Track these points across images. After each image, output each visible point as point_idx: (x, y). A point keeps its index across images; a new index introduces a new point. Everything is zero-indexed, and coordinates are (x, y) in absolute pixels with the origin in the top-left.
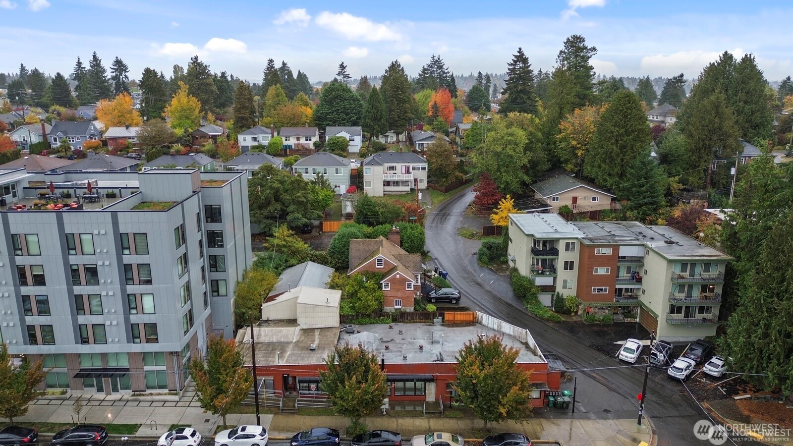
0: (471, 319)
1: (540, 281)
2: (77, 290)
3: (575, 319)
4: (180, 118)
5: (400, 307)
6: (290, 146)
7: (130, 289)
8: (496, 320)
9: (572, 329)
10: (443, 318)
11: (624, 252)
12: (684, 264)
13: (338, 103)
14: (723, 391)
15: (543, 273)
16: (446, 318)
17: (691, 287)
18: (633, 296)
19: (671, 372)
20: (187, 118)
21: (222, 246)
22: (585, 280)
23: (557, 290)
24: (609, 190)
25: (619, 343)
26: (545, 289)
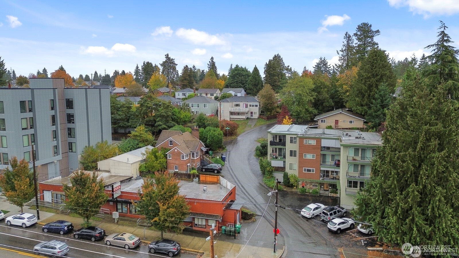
0: (216, 180)
3: (296, 190)
5: (178, 171)
10: (199, 179)
11: (325, 143)
12: (356, 150)
13: (238, 78)
14: (364, 243)
15: (276, 158)
16: (201, 179)
17: (363, 166)
18: (336, 177)
21: (73, 123)
23: (286, 171)
26: (278, 169)
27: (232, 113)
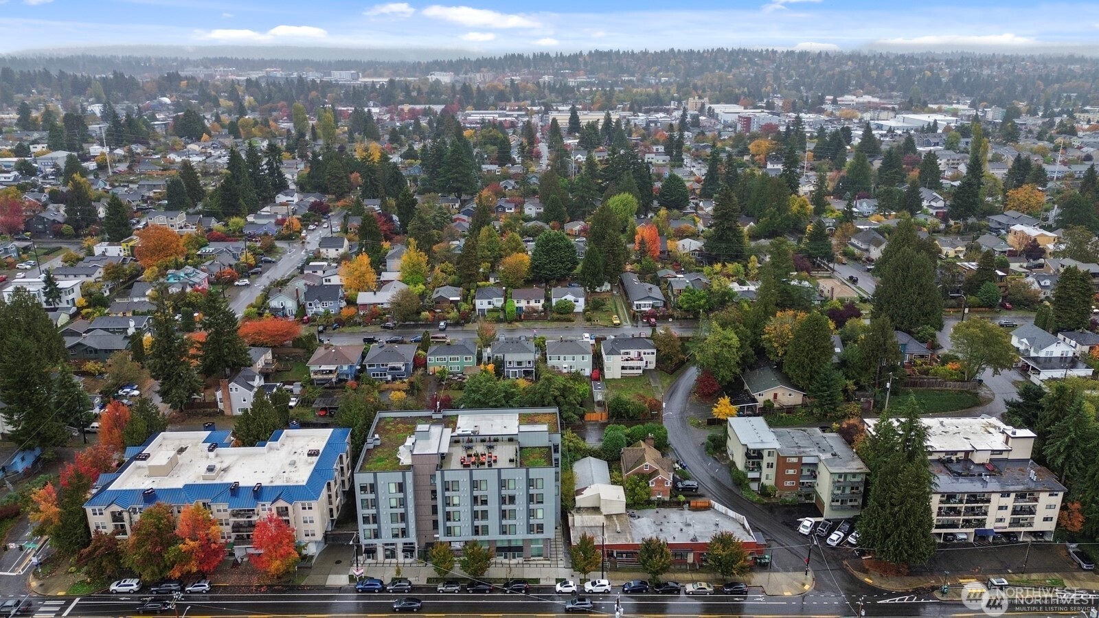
0: (707, 505)
1: (751, 475)
2: (504, 507)
3: (773, 500)
4: (411, 274)
5: (661, 497)
6: (521, 308)
7: (532, 506)
8: (724, 508)
9: (771, 508)
10: (690, 505)
11: (805, 460)
12: (840, 475)
13: (554, 253)
14: (857, 553)
15: (753, 470)
17: (844, 488)
18: (811, 486)
19: (828, 541)
20: (417, 273)
22: (780, 476)
23: (762, 481)
24: (802, 390)
25: (800, 520)
26: (754, 480)
27: (623, 368)
